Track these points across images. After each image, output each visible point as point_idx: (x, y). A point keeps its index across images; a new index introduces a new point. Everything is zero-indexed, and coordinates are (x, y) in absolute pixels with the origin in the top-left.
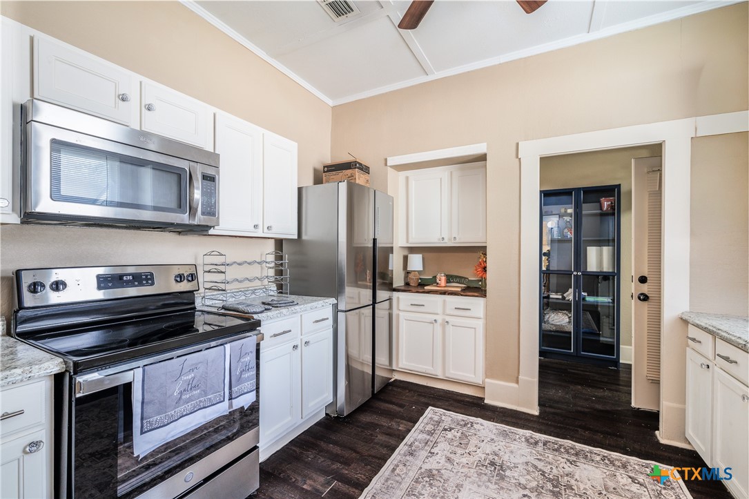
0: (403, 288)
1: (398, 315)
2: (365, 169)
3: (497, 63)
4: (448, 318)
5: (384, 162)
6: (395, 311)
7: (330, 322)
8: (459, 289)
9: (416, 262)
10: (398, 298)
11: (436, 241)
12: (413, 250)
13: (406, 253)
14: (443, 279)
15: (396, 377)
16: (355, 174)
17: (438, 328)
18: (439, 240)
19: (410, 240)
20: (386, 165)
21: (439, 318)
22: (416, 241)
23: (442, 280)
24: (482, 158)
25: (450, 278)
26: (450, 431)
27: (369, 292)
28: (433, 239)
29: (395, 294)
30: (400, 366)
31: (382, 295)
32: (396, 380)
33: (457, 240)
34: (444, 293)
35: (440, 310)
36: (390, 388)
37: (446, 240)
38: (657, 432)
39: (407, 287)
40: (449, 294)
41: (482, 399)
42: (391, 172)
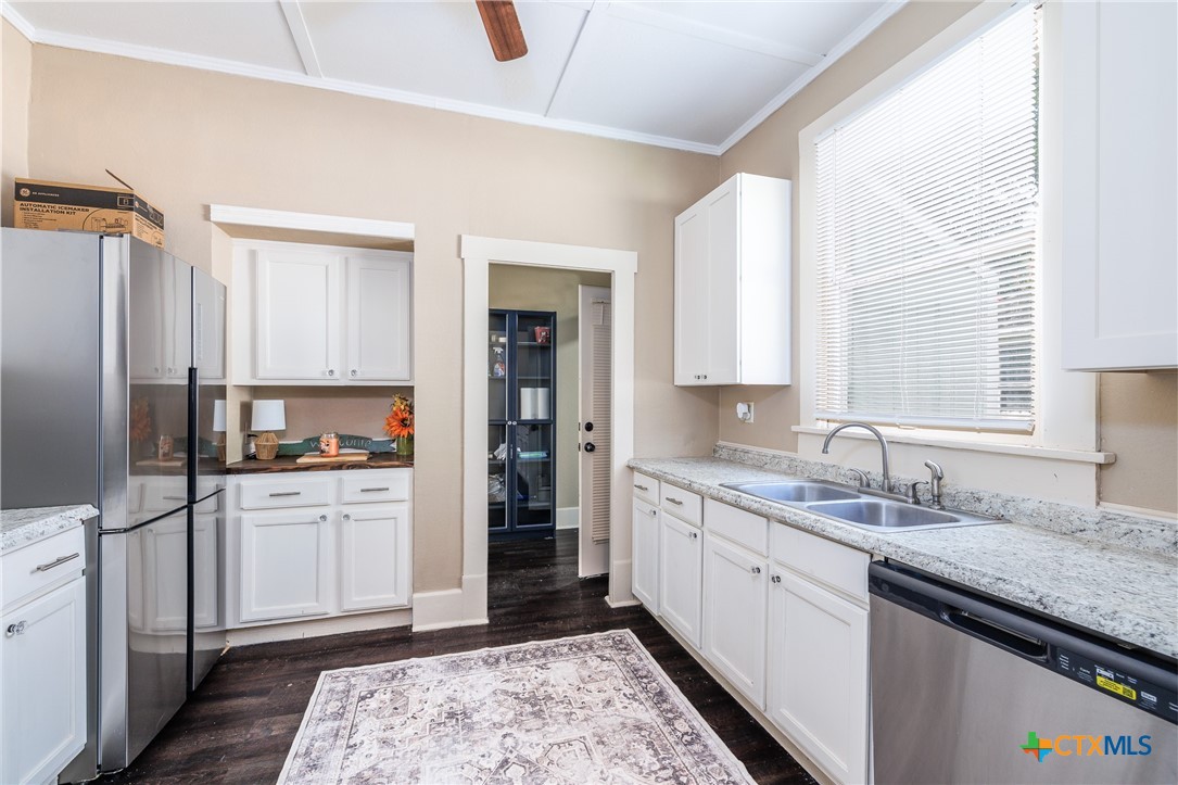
0: (240, 466)
1: (238, 521)
2: (156, 218)
3: (431, 105)
4: (346, 510)
5: (200, 212)
6: (230, 513)
7: (81, 562)
8: (365, 458)
9: (271, 415)
10: (239, 488)
11: (317, 375)
12: (259, 392)
13: (246, 398)
14: (334, 441)
15: (233, 642)
16: (129, 222)
17: (328, 529)
18: (324, 373)
19: (261, 374)
20: (207, 216)
21: (329, 512)
22: (271, 374)
23: (330, 444)
24: (407, 246)
25: (344, 440)
26: (372, 696)
27: (182, 481)
28: (313, 373)
29: (231, 481)
30: (245, 616)
31: (206, 483)
32: (232, 650)
33: (359, 375)
34: (340, 467)
35: (330, 498)
36: (224, 668)
37: (337, 374)
38: (606, 598)
39: (252, 464)
40: (348, 468)
41: (408, 628)
42: (218, 236)
